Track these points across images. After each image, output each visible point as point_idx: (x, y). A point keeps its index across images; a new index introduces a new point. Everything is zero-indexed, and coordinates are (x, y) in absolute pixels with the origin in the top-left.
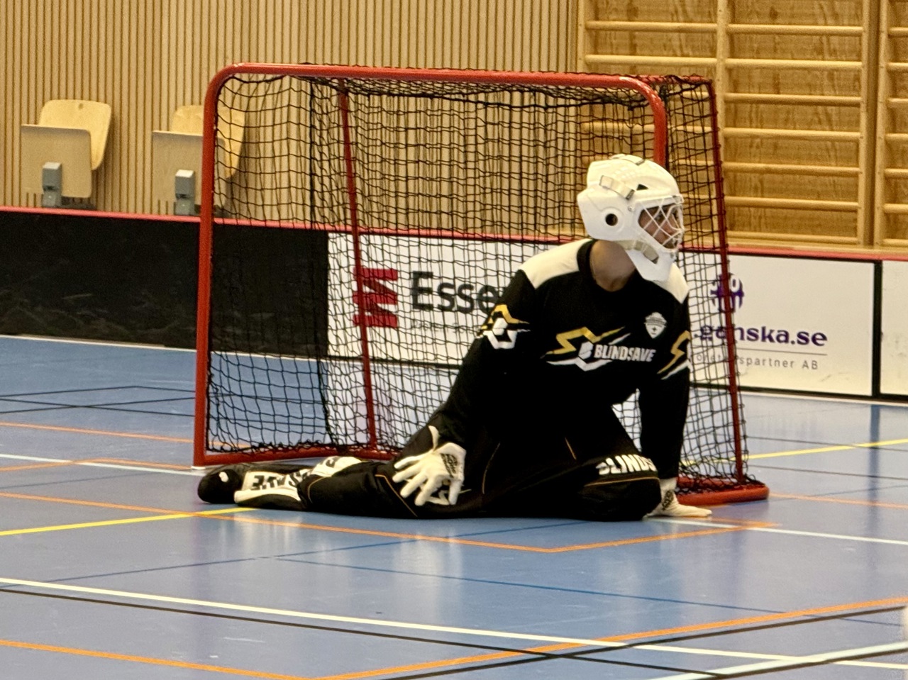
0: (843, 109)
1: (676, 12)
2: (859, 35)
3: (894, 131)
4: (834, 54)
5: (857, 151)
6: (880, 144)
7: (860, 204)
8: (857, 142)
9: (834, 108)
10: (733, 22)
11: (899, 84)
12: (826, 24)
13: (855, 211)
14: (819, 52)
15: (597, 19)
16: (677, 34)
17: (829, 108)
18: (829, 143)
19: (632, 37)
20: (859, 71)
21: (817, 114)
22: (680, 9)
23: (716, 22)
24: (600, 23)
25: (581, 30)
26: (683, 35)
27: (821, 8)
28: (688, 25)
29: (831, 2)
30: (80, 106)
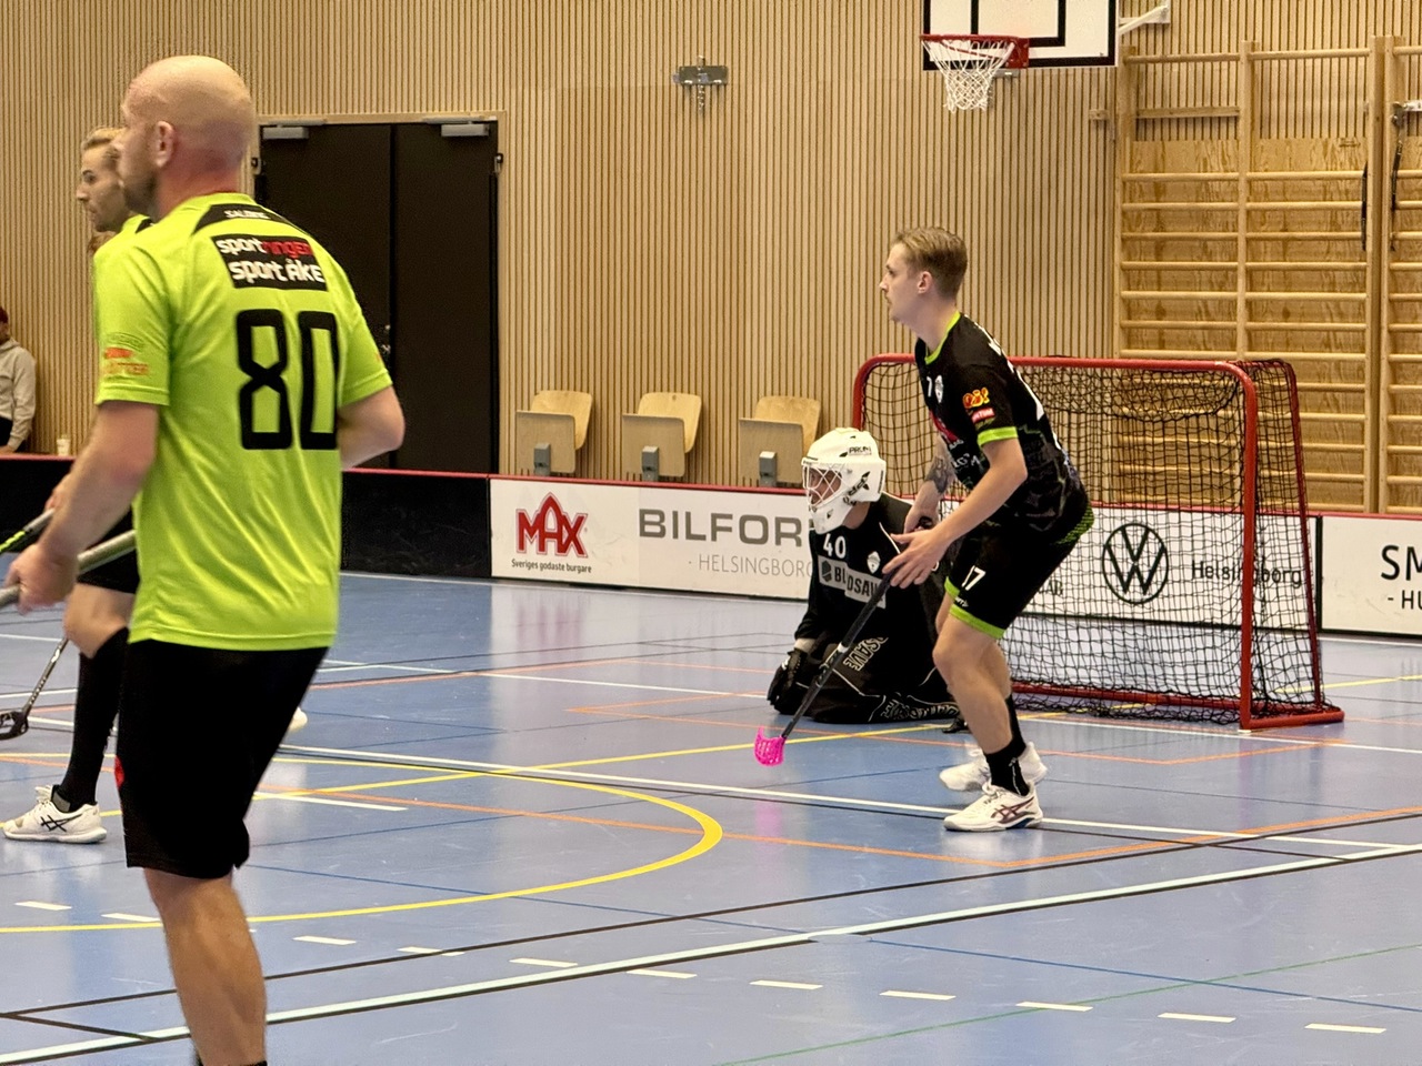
0: (1351, 395)
1: (1200, 312)
2: (1363, 331)
3: (1395, 413)
4: (1340, 347)
5: (1363, 430)
6: (1383, 424)
7: (1366, 476)
8: (1362, 424)
9: (1341, 394)
10: (1251, 320)
11: (1399, 373)
12: (1332, 322)
13: (1361, 482)
14: (1327, 346)
15: (1130, 318)
16: (1200, 332)
17: (1336, 394)
18: (1337, 424)
19: (1161, 334)
20: (1363, 362)
21: (1325, 399)
22: (1203, 310)
23: (1235, 320)
24: (1131, 322)
25: (1116, 328)
26: (1206, 332)
27: (1328, 307)
28: (1211, 323)
29: (1337, 302)
30: (674, 398)
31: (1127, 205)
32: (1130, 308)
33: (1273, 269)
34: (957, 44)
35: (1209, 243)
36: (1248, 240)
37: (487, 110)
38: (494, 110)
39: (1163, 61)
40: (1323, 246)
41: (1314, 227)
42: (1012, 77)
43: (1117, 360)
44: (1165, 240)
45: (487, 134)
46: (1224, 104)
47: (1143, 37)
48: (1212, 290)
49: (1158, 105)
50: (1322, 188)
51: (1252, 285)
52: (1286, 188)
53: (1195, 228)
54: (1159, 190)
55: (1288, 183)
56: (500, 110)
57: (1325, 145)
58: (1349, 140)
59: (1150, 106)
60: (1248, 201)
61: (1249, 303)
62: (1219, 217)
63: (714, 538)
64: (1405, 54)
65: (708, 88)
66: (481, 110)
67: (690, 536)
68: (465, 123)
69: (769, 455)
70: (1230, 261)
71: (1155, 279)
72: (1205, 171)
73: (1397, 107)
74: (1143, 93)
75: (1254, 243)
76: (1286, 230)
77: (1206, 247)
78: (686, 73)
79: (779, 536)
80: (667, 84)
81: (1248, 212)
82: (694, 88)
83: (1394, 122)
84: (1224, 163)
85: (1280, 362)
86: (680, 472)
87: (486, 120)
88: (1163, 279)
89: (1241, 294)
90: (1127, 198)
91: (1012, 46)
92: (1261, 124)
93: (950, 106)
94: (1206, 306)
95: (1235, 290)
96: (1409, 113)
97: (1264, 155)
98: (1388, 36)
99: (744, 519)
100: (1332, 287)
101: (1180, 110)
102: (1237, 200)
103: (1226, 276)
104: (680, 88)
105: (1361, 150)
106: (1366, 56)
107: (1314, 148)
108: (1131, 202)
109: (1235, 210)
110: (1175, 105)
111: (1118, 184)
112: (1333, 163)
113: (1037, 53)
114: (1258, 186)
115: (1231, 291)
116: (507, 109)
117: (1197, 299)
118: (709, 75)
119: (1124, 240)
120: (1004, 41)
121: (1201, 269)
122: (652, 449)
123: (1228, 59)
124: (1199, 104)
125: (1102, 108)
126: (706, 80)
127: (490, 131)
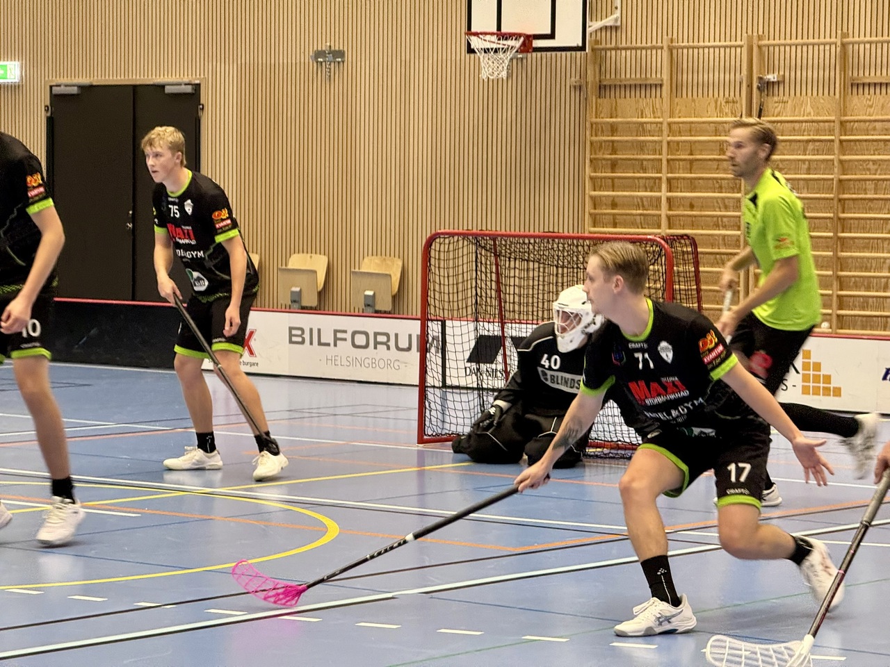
1: (639, 205)
4: (725, 227)
9: (725, 256)
10: (670, 209)
12: (721, 211)
14: (717, 226)
15: (595, 209)
16: (638, 217)
17: (723, 256)
19: (614, 218)
20: (739, 236)
21: (716, 259)
22: (640, 203)
23: (660, 210)
24: (596, 211)
25: (587, 215)
26: (642, 217)
27: (717, 202)
28: (645, 212)
29: (723, 199)
30: (311, 257)
31: (594, 138)
32: (596, 202)
33: (684, 179)
34: (488, 37)
35: (645, 163)
36: (668, 161)
37: (194, 76)
38: (198, 76)
39: (616, 49)
40: (715, 165)
41: (709, 152)
42: (522, 59)
43: (587, 234)
44: (617, 160)
45: (194, 92)
46: (654, 76)
47: (604, 34)
48: (646, 191)
49: (613, 76)
50: (714, 128)
51: (670, 188)
52: (691, 129)
53: (635, 153)
54: (613, 129)
55: (693, 125)
56: (202, 76)
57: (716, 102)
58: (731, 99)
59: (608, 76)
60: (668, 136)
61: (669, 199)
62: (651, 146)
63: (335, 345)
64: (765, 46)
65: (333, 64)
66: (190, 76)
67: (320, 344)
68: (180, 84)
69: (370, 293)
70: (657, 173)
71: (611, 184)
72: (642, 117)
73: (760, 79)
74: (603, 69)
75: (671, 162)
76: (691, 154)
77: (642, 164)
78: (319, 54)
79: (376, 343)
80: (307, 61)
81: (669, 143)
82: (324, 64)
83: (759, 88)
84: (654, 112)
85: (687, 236)
86: (314, 303)
87: (193, 82)
88: (616, 185)
89: (664, 194)
90: (594, 134)
91: (522, 39)
92: (676, 88)
93: (484, 75)
94: (642, 202)
95: (660, 191)
96: (768, 83)
97: (678, 107)
98: (755, 34)
99: (354, 333)
100: (720, 189)
101: (626, 79)
102: (662, 136)
103: (655, 183)
104: (315, 64)
105: (738, 105)
106: (741, 47)
107: (709, 104)
108: (596, 136)
109: (661, 142)
110: (623, 76)
111: (588, 125)
112: (721, 112)
113: (538, 43)
114: (674, 127)
115: (657, 192)
116: (206, 76)
117: (637, 197)
118: (333, 56)
119: (591, 161)
120: (516, 36)
121: (639, 178)
122: (298, 289)
123: (657, 48)
124: (638, 76)
125: (578, 77)
126: (331, 59)
127: (195, 90)
